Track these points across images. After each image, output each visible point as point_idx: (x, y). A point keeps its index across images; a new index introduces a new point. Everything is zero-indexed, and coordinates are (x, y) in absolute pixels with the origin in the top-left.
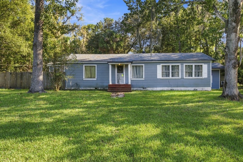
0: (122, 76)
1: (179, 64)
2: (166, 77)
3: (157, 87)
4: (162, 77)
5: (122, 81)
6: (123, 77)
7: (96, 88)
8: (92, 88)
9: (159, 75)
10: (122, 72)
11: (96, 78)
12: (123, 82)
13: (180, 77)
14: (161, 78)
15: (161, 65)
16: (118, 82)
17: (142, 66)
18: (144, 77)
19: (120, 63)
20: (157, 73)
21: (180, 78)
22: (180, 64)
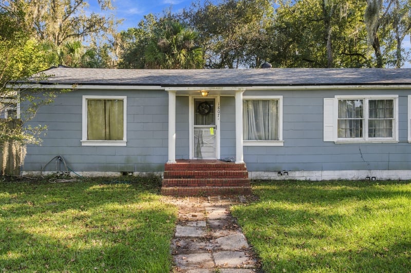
0: (212, 133)
1: (395, 97)
2: (351, 136)
3: (322, 170)
4: (339, 136)
5: (211, 149)
6: (214, 137)
7: (125, 174)
8: (109, 174)
9: (331, 133)
10: (213, 122)
11: (125, 139)
12: (213, 153)
13: (396, 137)
14: (335, 139)
15: (338, 97)
16: (198, 152)
17: (273, 100)
18: (281, 138)
19: (208, 89)
20: (325, 125)
21: (397, 140)
22: (397, 96)
